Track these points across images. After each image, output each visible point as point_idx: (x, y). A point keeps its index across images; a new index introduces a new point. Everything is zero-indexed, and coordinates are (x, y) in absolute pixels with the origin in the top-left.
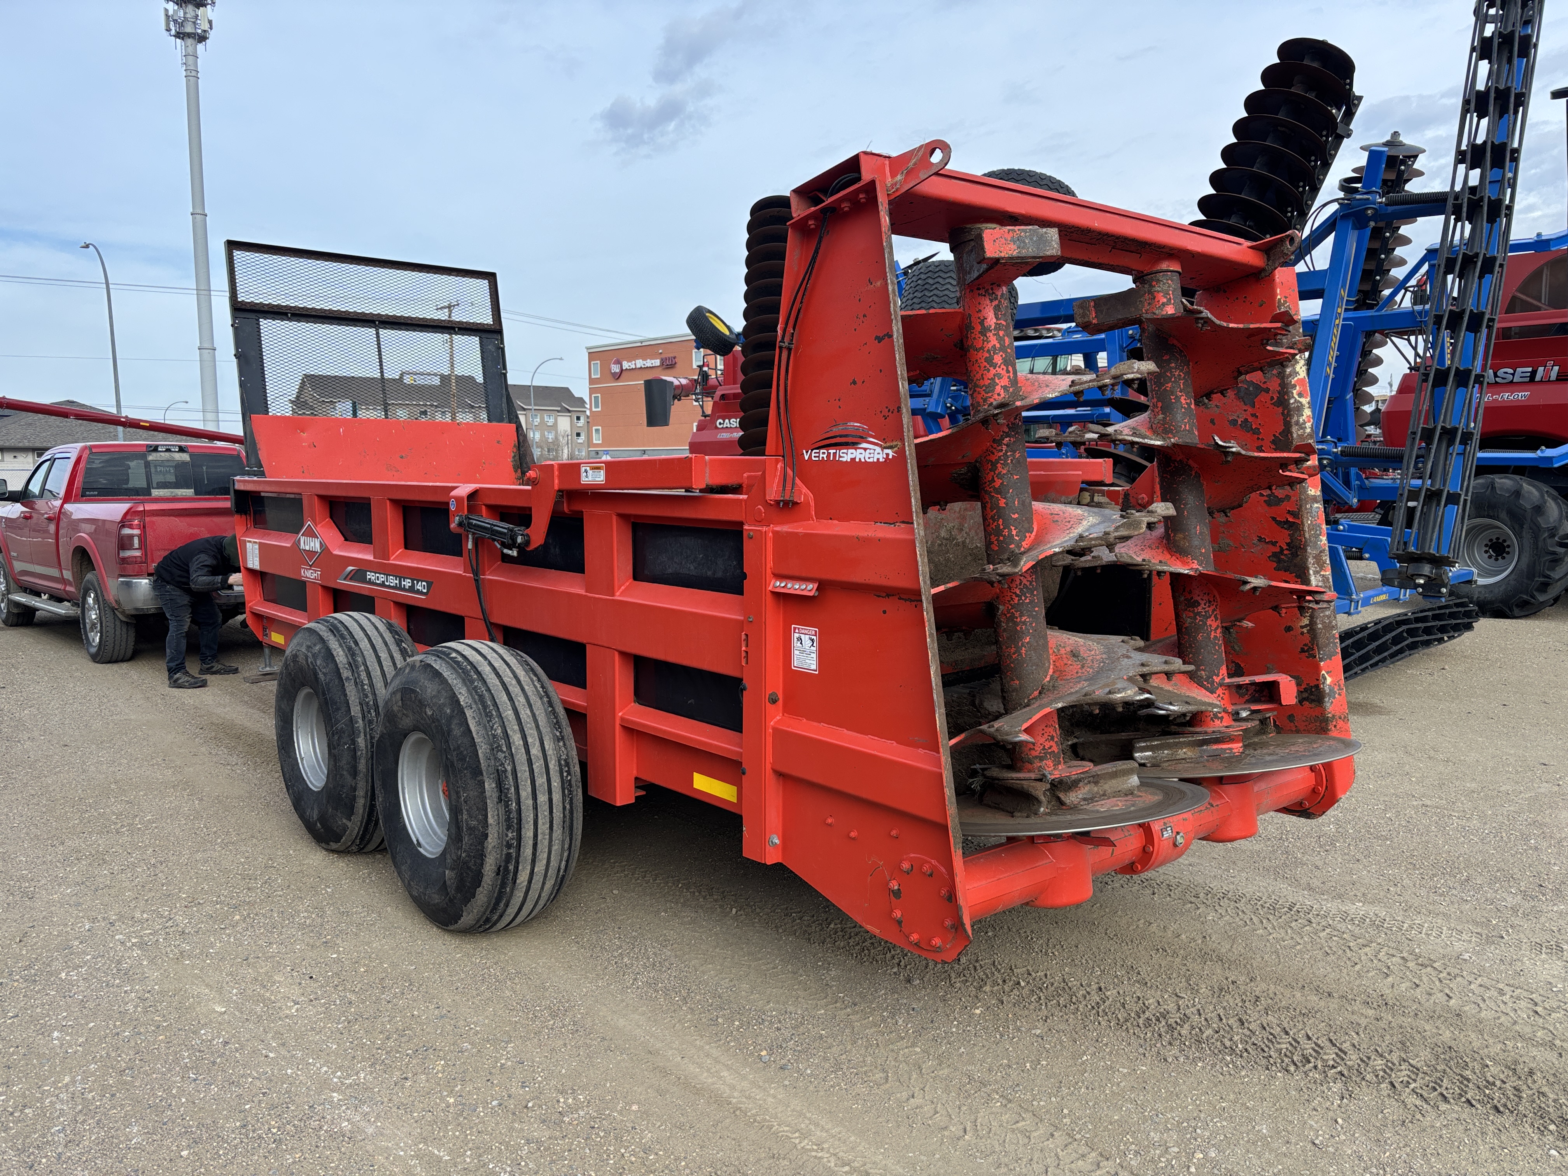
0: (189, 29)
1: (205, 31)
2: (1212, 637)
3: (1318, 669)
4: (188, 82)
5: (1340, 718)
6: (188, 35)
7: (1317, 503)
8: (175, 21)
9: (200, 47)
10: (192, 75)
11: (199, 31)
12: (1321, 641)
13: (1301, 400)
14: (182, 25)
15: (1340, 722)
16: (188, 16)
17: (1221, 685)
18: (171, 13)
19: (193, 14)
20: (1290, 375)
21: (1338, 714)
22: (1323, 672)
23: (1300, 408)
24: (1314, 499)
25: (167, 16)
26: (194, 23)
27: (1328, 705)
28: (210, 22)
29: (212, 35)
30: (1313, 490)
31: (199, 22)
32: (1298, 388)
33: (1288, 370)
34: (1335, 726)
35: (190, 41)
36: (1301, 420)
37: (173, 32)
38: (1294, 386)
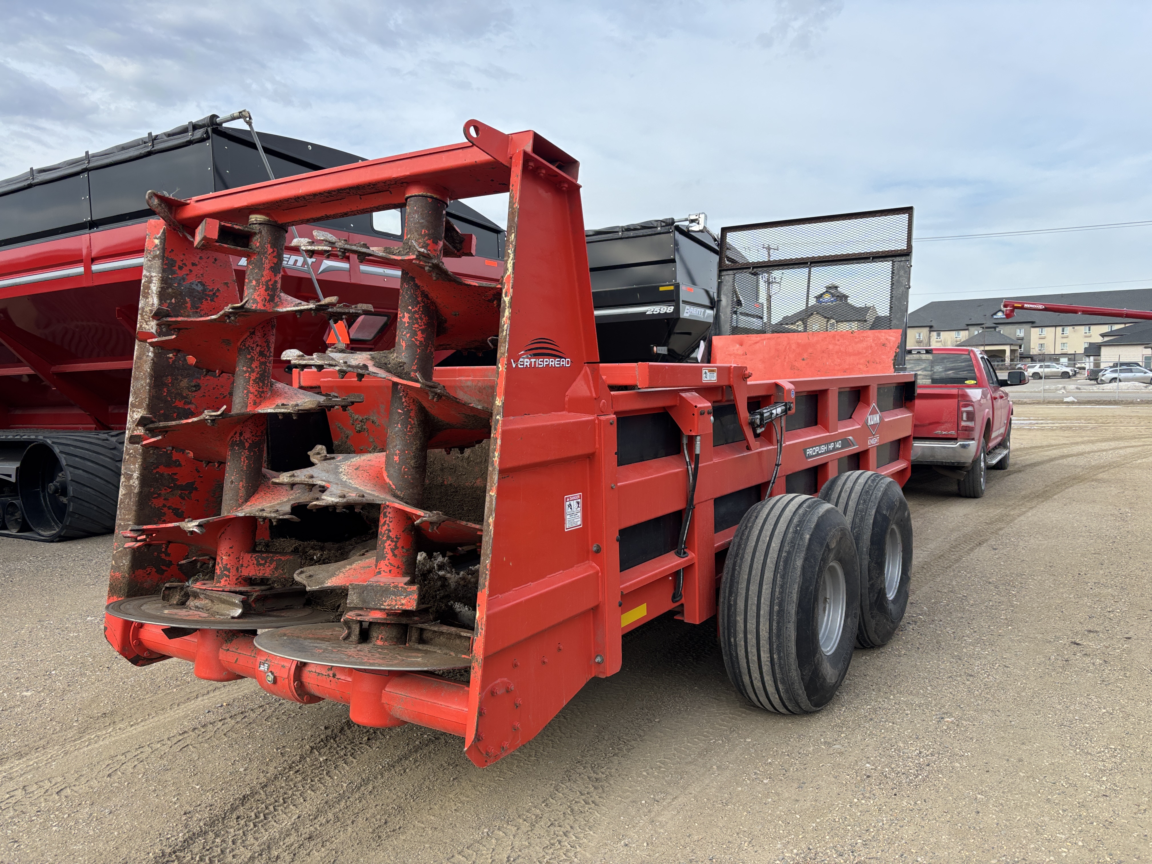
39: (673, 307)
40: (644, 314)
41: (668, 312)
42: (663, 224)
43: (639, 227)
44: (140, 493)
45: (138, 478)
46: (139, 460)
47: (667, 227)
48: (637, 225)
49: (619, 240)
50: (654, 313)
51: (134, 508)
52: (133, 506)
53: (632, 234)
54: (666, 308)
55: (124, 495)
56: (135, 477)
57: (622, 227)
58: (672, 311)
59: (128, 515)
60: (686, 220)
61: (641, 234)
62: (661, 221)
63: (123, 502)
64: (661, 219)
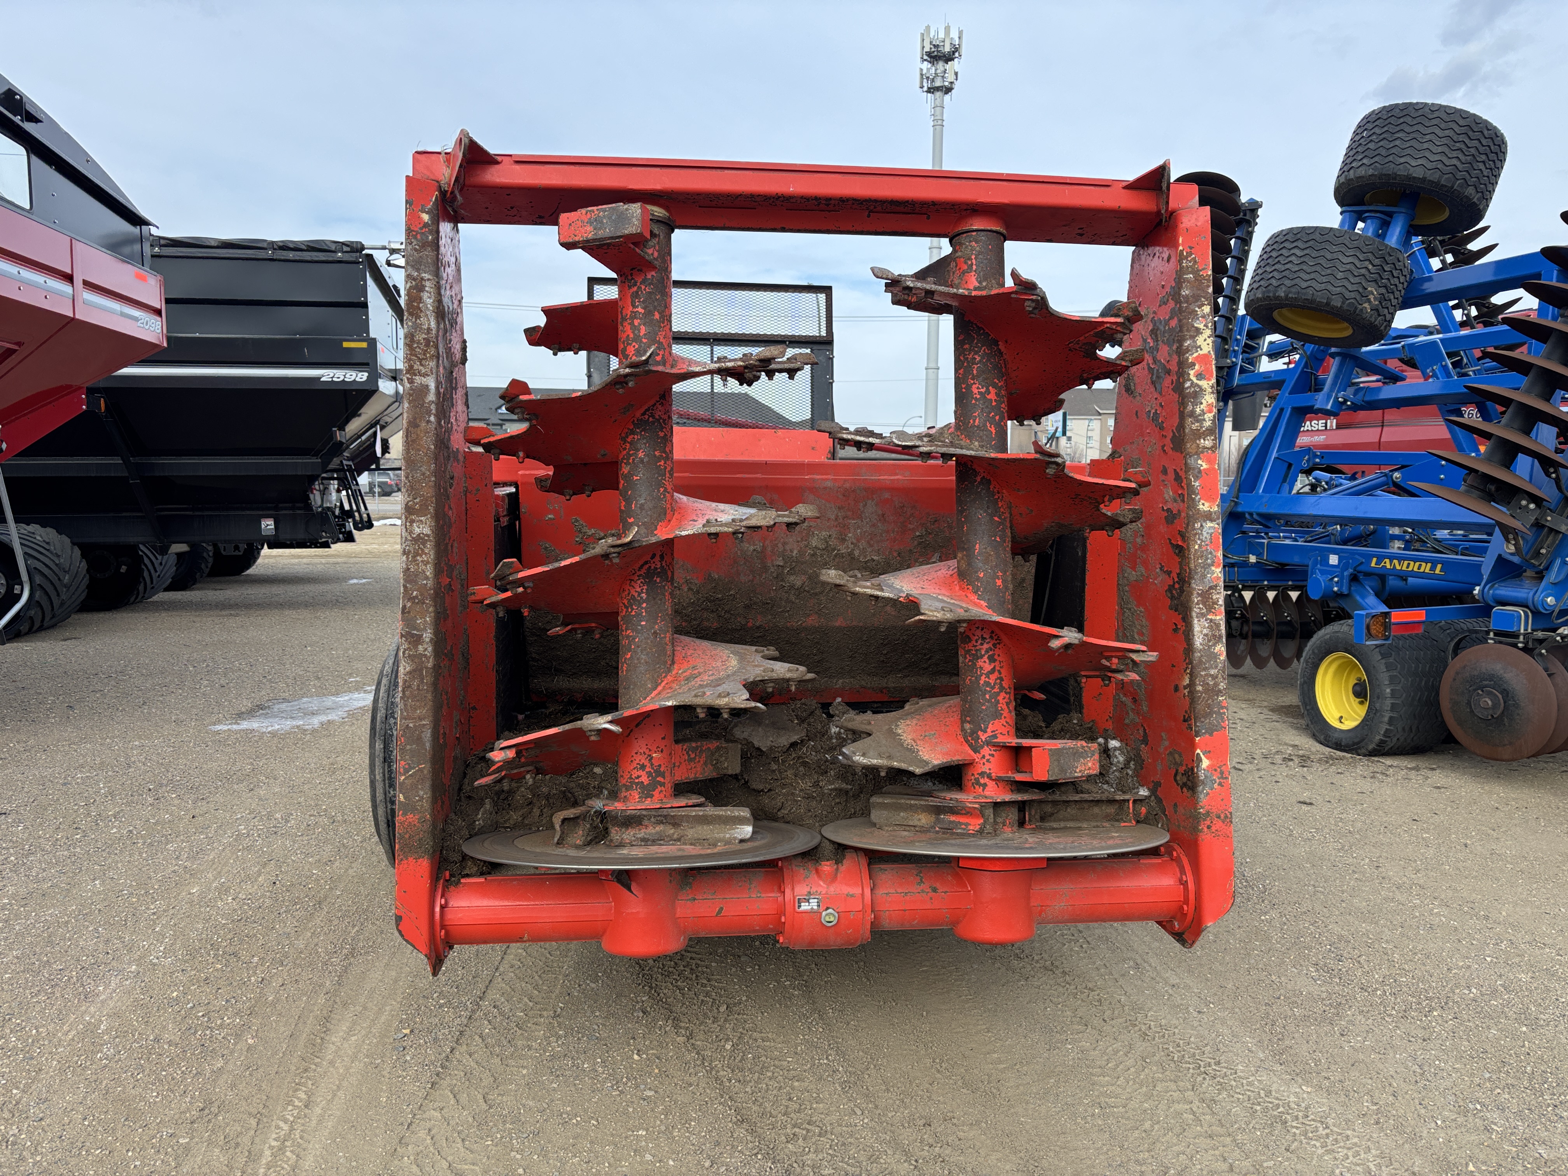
0: (938, 83)
1: (952, 83)
2: (982, 682)
3: (1193, 746)
4: (935, 130)
5: (1219, 817)
6: (938, 89)
7: (1212, 521)
8: (928, 78)
9: (947, 97)
10: (939, 124)
11: (946, 84)
12: (1200, 707)
13: (1200, 383)
14: (933, 80)
15: (1218, 825)
16: (938, 71)
17: (988, 743)
18: (924, 72)
19: (942, 69)
20: (1187, 350)
21: (1214, 810)
22: (1198, 751)
23: (1198, 394)
24: (1208, 516)
25: (922, 75)
26: (943, 77)
27: (1202, 796)
28: (956, 74)
29: (957, 86)
30: (1207, 504)
31: (946, 75)
32: (1197, 367)
33: (1187, 343)
34: (1209, 827)
35: (938, 94)
36: (1198, 410)
37: (925, 89)
38: (1193, 365)
39: (366, 374)
40: (317, 379)
41: (358, 379)
42: (345, 249)
43: (304, 247)
44: (437, 668)
45: (432, 639)
46: (431, 609)
47: (354, 255)
48: (302, 242)
49: (268, 262)
50: (335, 379)
51: (429, 696)
52: (427, 691)
53: (291, 255)
54: (354, 374)
55: (410, 673)
56: (428, 640)
57: (273, 242)
58: (365, 378)
59: (420, 708)
60: (384, 248)
61: (309, 258)
62: (343, 243)
63: (409, 687)
64: (341, 240)
